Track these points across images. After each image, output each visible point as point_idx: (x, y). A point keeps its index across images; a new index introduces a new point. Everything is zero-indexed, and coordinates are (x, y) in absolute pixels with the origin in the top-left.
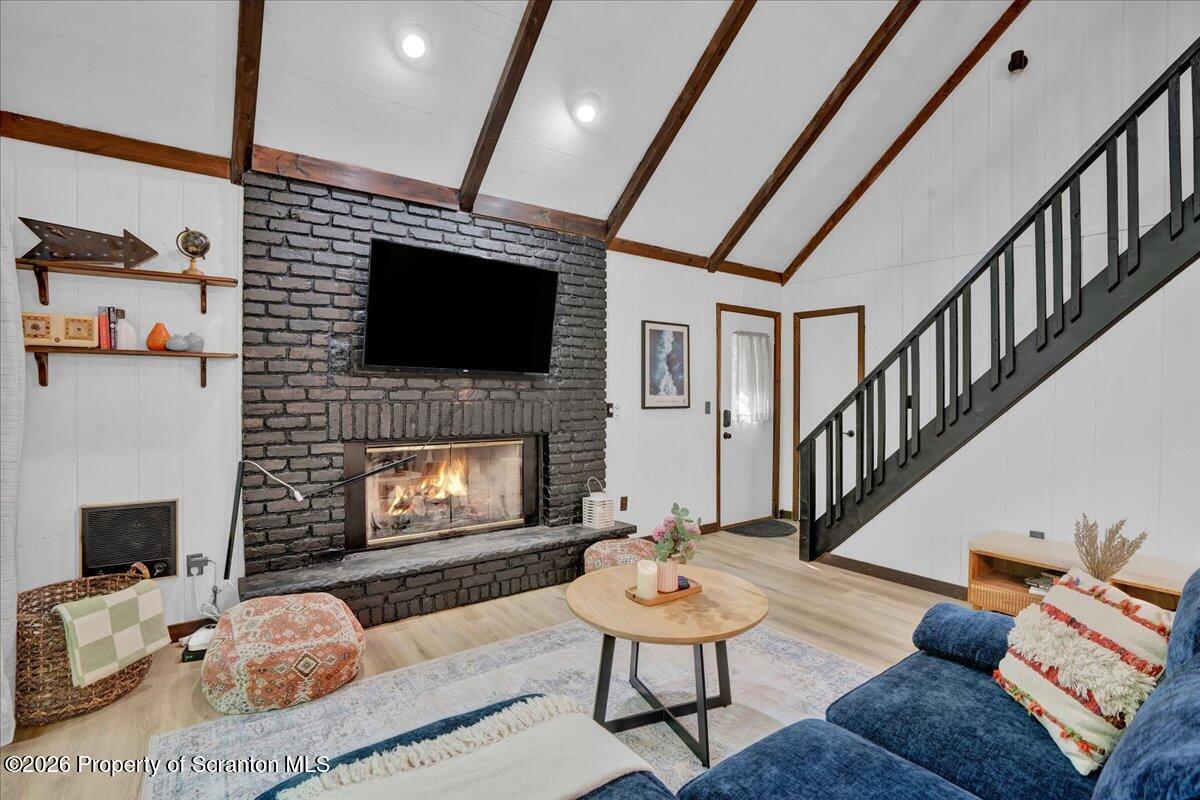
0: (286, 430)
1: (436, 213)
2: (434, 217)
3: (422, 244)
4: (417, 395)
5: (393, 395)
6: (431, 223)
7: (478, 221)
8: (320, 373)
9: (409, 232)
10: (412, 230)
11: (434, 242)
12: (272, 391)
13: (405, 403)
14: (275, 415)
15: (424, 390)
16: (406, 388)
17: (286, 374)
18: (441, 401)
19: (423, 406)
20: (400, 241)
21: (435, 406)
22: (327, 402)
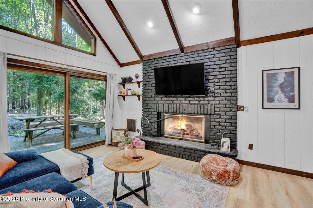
0: (148, 109)
1: (175, 56)
2: (175, 57)
3: (172, 65)
4: (171, 102)
5: (166, 102)
6: (175, 59)
7: (186, 54)
8: (153, 98)
9: (170, 63)
10: (170, 62)
11: (175, 64)
12: (146, 101)
13: (168, 104)
14: (147, 106)
15: (173, 101)
16: (169, 100)
17: (148, 98)
18: (177, 104)
19: (172, 105)
20: (168, 66)
21: (175, 105)
22: (154, 103)
